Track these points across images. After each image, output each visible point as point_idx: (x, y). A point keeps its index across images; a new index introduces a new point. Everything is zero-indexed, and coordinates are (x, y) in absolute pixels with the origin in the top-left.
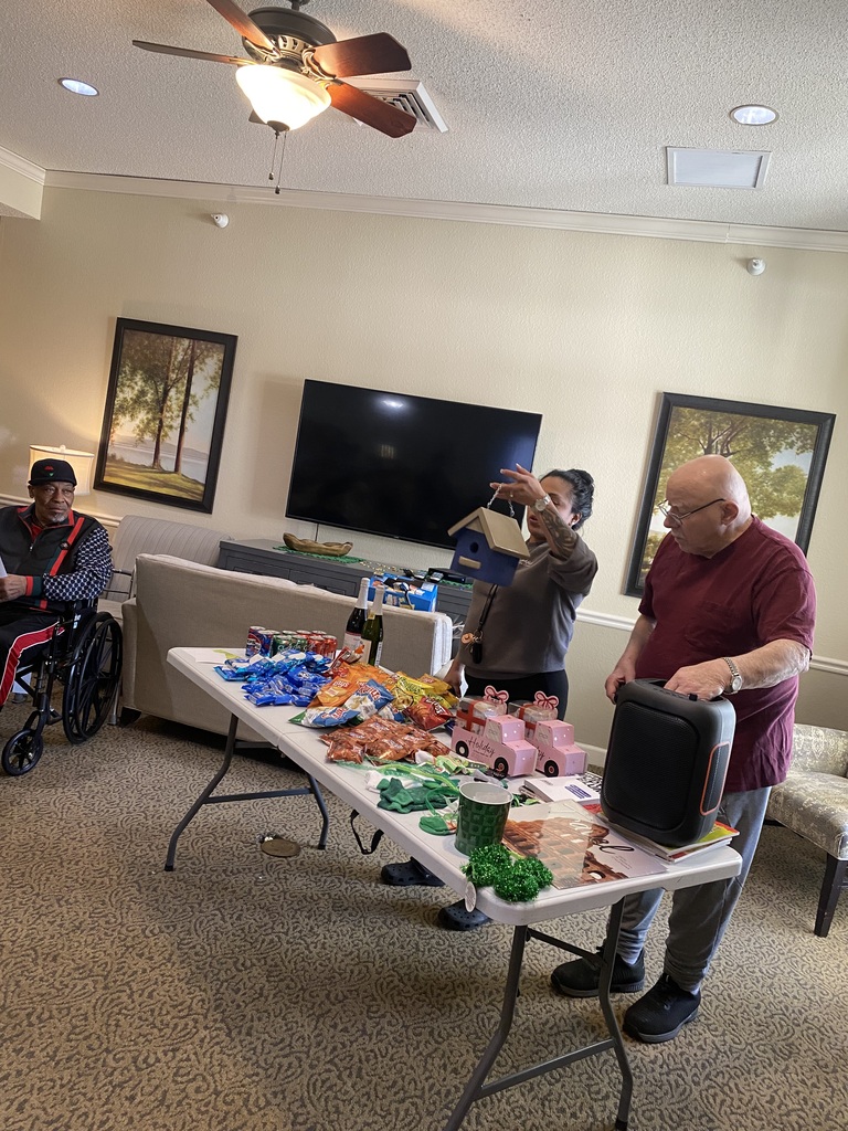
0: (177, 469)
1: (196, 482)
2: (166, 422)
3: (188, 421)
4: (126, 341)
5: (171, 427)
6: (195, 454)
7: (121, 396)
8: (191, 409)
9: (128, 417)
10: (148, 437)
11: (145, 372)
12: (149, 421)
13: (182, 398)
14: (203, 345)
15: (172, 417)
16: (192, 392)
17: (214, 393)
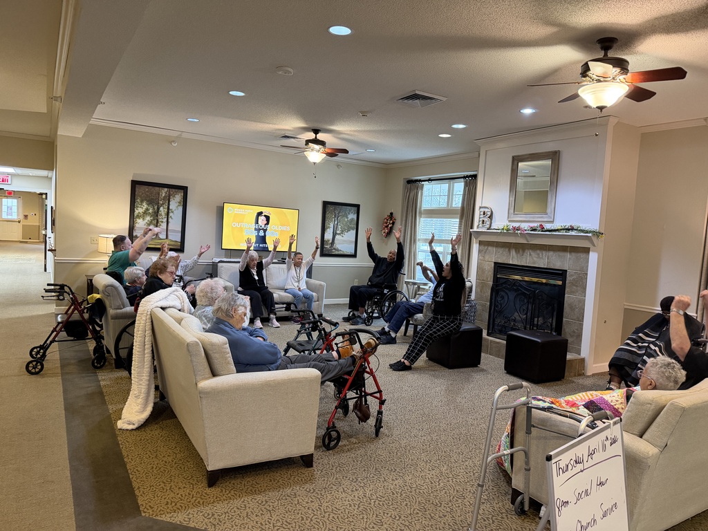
1: (176, 241)
2: (160, 220)
3: (170, 220)
4: (137, 189)
5: (162, 222)
6: (174, 230)
7: (137, 212)
8: (171, 214)
9: (141, 220)
11: (148, 201)
12: (152, 220)
13: (166, 210)
14: (174, 190)
15: (162, 218)
16: (170, 208)
17: (181, 209)
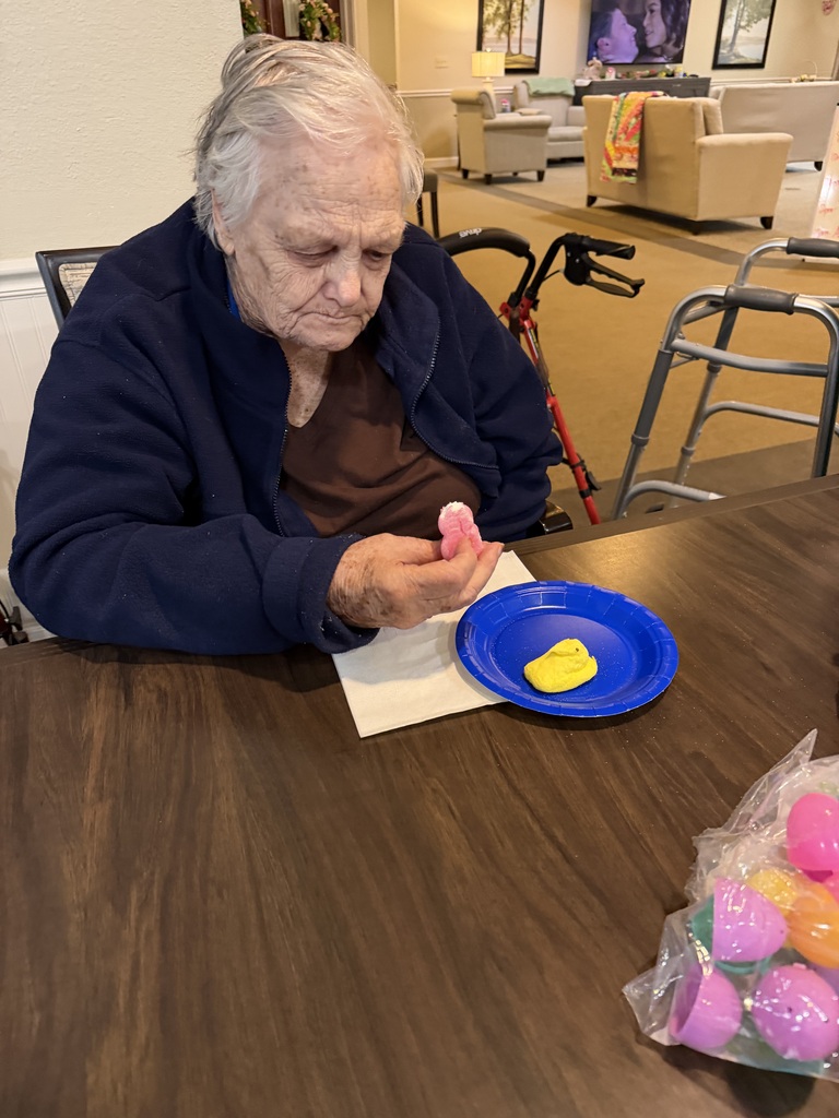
0: (520, 52)
1: (531, 57)
2: (513, 24)
3: (524, 21)
5: (515, 27)
6: (529, 41)
7: (486, 14)
8: (525, 14)
9: (491, 25)
10: (504, 36)
12: (504, 25)
13: (520, 7)
15: (515, 22)
16: (526, 2)
17: (537, 3)
